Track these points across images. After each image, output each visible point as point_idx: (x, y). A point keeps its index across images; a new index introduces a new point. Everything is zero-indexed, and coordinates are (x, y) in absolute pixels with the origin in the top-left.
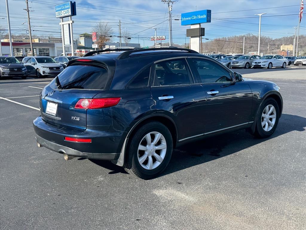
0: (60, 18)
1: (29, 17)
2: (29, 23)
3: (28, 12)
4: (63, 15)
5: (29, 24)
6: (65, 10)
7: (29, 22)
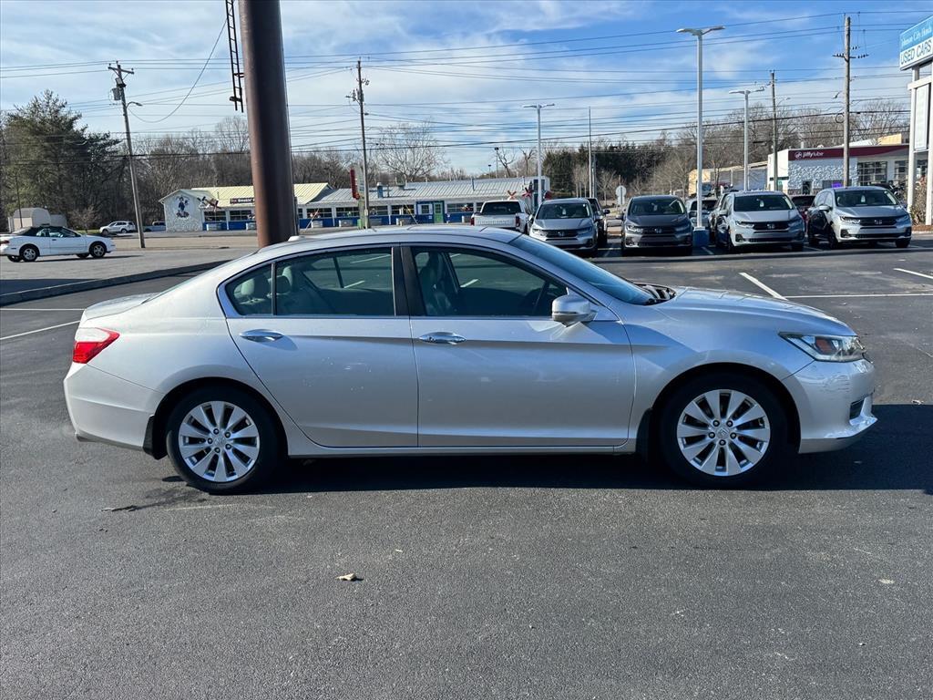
0: (913, 67)
1: (848, 76)
2: (846, 91)
3: (848, 61)
4: (916, 59)
5: (845, 95)
6: (921, 44)
7: (848, 89)
